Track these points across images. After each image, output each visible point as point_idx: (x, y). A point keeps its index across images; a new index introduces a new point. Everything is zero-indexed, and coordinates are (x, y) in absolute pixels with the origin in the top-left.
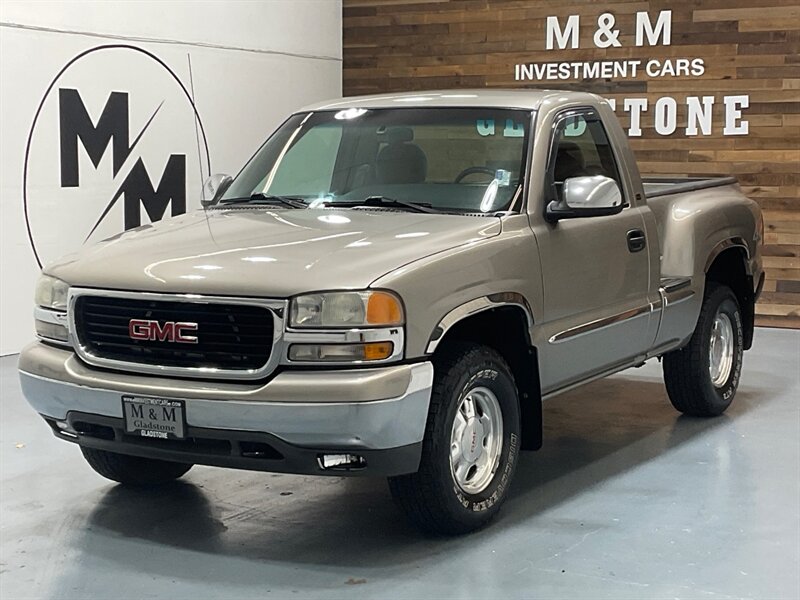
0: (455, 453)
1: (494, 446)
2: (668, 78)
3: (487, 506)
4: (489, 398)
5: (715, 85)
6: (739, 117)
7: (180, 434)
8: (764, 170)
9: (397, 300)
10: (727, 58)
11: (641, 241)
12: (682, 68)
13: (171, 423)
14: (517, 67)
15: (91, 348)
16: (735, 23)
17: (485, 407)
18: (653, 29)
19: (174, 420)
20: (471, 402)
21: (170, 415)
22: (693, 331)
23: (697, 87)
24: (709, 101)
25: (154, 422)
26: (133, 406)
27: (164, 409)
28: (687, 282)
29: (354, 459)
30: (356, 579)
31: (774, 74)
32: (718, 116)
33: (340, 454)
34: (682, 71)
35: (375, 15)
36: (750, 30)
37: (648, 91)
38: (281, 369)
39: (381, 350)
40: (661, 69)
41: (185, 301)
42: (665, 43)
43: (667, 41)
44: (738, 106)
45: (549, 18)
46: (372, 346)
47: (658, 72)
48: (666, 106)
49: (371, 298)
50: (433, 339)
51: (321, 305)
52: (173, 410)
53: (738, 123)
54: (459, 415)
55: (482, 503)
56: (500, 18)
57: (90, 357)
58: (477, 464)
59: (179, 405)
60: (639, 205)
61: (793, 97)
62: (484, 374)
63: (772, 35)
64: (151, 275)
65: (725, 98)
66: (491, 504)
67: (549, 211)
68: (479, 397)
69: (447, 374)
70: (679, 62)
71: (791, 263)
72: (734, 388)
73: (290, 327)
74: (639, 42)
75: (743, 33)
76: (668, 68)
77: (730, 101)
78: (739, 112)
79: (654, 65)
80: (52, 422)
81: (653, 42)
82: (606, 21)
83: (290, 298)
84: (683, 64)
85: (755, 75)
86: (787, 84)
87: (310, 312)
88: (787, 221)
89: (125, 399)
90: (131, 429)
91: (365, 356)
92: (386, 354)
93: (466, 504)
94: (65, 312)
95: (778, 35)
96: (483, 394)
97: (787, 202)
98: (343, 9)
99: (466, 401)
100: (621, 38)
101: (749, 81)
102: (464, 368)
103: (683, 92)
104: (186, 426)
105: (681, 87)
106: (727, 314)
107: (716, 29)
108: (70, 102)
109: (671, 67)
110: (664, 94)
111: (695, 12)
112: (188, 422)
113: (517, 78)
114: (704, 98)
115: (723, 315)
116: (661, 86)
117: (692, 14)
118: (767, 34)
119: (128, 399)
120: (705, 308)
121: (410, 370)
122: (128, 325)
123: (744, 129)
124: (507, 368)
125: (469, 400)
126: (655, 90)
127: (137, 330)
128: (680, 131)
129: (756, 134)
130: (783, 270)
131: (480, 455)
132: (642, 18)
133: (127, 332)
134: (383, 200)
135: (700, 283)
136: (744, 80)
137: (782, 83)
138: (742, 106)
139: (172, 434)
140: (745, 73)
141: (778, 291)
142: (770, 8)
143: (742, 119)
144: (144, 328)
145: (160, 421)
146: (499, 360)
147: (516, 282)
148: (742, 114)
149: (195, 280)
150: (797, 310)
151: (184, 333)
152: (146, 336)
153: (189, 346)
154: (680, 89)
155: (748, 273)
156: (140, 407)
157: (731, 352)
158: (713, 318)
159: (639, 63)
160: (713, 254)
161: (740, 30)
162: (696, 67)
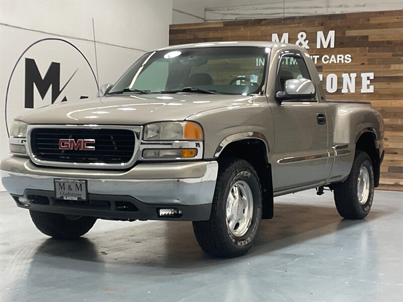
0: (228, 214)
1: (248, 214)
2: (333, 64)
3: (245, 243)
4: (246, 187)
5: (356, 67)
6: (369, 84)
7: (84, 198)
8: (382, 110)
9: (200, 127)
10: (363, 54)
11: (324, 119)
12: (340, 59)
13: (79, 192)
14: (257, 59)
15: (38, 156)
16: (367, 37)
17: (244, 192)
18: (326, 39)
19: (81, 190)
20: (237, 188)
21: (79, 187)
22: (349, 173)
23: (347, 69)
24: (354, 75)
25: (71, 192)
26: (60, 184)
27: (76, 185)
28: (346, 146)
29: (176, 212)
30: (176, 272)
31: (387, 62)
32: (358, 83)
33: (168, 208)
34: (340, 61)
35: (186, 33)
36: (374, 40)
37: (323, 70)
38: (138, 163)
39: (191, 153)
40: (329, 60)
41: (88, 128)
42: (331, 47)
43: (332, 46)
44: (368, 78)
45: (273, 35)
46: (186, 151)
47: (328, 61)
48: (332, 78)
49: (186, 125)
50: (217, 151)
51: (160, 129)
52: (81, 185)
53: (368, 86)
54: (230, 195)
55: (242, 242)
56: (249, 35)
57: (38, 161)
58: (240, 222)
59: (84, 182)
60: (322, 102)
61: (397, 73)
62: (244, 173)
63: (385, 43)
64: (71, 117)
65: (362, 74)
66: (247, 243)
67: (277, 96)
68: (241, 186)
69: (225, 171)
70: (338, 56)
71: (396, 158)
72: (370, 206)
73: (143, 140)
74: (318, 46)
75: (370, 42)
76: (333, 59)
77: (364, 76)
78: (369, 81)
79: (326, 58)
80: (16, 198)
81: (325, 46)
82: (302, 36)
83: (144, 125)
84: (340, 57)
85: (377, 63)
86: (393, 67)
87: (154, 133)
88: (393, 136)
89: (56, 180)
90: (58, 196)
91: (183, 156)
92: (193, 155)
93: (234, 240)
94: (25, 138)
95: (389, 42)
96: (243, 185)
97: (394, 126)
98: (170, 30)
99: (234, 188)
100: (309, 44)
101: (374, 66)
102: (234, 169)
103: (341, 71)
104: (88, 194)
105: (339, 69)
106: (366, 167)
107: (358, 40)
108: (31, 65)
109: (334, 58)
110: (331, 72)
111: (347, 32)
112: (89, 192)
113: (257, 65)
114: (351, 74)
115: (364, 167)
116: (330, 68)
117: (345, 32)
118: (383, 42)
119: (57, 180)
120: (355, 162)
121: (206, 165)
122: (58, 143)
123: (371, 90)
124: (255, 173)
125: (235, 186)
126: (327, 70)
127: (63, 145)
128: (339, 91)
129: (378, 92)
130: (392, 161)
131: (241, 218)
132: (320, 34)
133: (58, 147)
134: (192, 90)
135: (353, 148)
136: (372, 65)
137: (390, 66)
138: (370, 78)
139: (80, 198)
140: (372, 62)
141: (389, 171)
142: (385, 29)
143: (370, 85)
144: (67, 144)
145: (74, 191)
146: (252, 168)
147: (261, 128)
148: (371, 82)
149: (94, 118)
150: (399, 181)
151: (88, 145)
152: (68, 147)
153: (90, 151)
154: (339, 70)
155: (376, 148)
156: (64, 184)
157: (368, 187)
158: (359, 168)
159: (318, 57)
160: (360, 133)
161: (370, 40)
162: (347, 59)
